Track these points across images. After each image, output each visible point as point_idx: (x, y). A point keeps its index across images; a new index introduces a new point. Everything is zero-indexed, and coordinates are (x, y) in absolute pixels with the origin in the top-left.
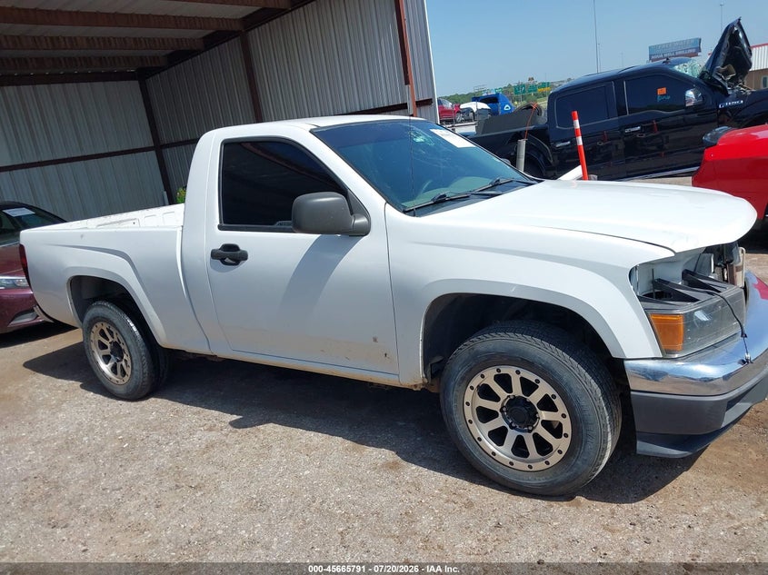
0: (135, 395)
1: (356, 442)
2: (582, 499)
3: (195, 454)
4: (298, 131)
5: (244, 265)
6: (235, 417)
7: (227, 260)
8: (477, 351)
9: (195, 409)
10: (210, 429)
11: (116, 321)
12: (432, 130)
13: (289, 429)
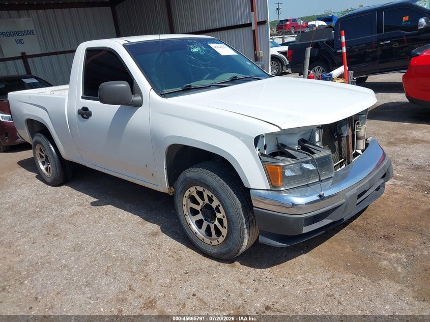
0: (56, 183)
1: (144, 219)
2: (237, 263)
3: (66, 217)
4: (117, 45)
5: (91, 118)
6: (96, 200)
7: (85, 116)
8: (186, 177)
9: (80, 193)
10: (80, 205)
11: (44, 144)
12: (209, 44)
13: (117, 209)
